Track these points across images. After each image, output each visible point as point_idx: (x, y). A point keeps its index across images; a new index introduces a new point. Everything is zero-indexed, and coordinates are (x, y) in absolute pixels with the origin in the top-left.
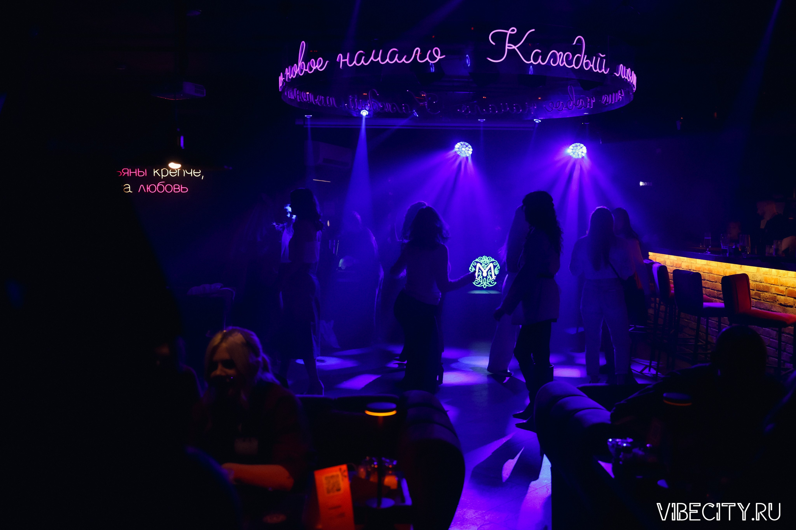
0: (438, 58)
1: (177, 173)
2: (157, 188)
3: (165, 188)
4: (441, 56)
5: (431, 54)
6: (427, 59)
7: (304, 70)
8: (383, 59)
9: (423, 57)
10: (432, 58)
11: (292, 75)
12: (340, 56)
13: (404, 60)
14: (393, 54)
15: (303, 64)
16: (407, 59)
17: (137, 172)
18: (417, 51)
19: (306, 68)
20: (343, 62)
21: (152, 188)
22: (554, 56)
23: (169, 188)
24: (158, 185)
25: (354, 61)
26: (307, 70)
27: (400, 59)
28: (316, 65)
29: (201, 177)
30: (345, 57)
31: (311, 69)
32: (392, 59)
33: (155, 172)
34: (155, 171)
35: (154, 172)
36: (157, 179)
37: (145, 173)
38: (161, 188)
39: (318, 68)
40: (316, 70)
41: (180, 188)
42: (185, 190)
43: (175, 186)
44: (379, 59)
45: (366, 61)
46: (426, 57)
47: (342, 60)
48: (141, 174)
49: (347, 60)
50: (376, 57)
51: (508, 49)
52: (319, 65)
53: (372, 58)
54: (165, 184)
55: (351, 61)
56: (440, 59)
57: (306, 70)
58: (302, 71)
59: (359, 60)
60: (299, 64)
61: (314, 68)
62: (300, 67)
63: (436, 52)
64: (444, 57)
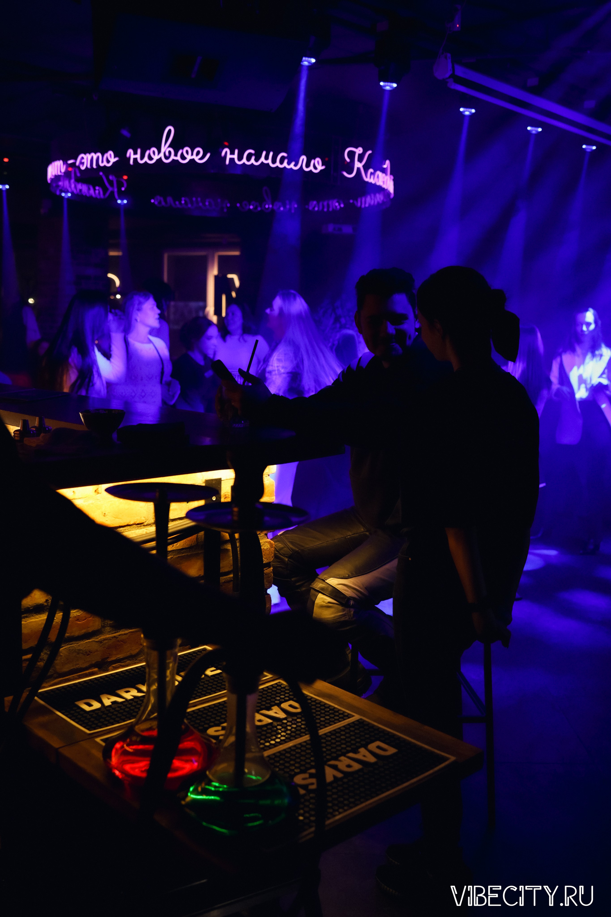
4: (321, 167)
5: (314, 164)
6: (311, 168)
7: (173, 157)
8: (274, 161)
9: (308, 165)
10: (315, 168)
11: (146, 159)
12: (226, 153)
13: (291, 166)
15: (170, 152)
16: (296, 165)
18: (302, 160)
19: (176, 155)
25: (243, 159)
26: (178, 158)
27: (289, 164)
28: (192, 155)
30: (232, 153)
31: (183, 157)
32: (281, 163)
39: (197, 159)
40: (192, 161)
44: (269, 161)
45: (257, 160)
46: (310, 166)
47: (229, 156)
49: (235, 157)
50: (267, 158)
51: (357, 167)
52: (197, 155)
53: (262, 159)
55: (240, 158)
56: (320, 170)
57: (176, 158)
58: (167, 158)
59: (248, 159)
60: (163, 150)
61: (189, 157)
62: (165, 153)
63: (318, 162)
64: (324, 168)
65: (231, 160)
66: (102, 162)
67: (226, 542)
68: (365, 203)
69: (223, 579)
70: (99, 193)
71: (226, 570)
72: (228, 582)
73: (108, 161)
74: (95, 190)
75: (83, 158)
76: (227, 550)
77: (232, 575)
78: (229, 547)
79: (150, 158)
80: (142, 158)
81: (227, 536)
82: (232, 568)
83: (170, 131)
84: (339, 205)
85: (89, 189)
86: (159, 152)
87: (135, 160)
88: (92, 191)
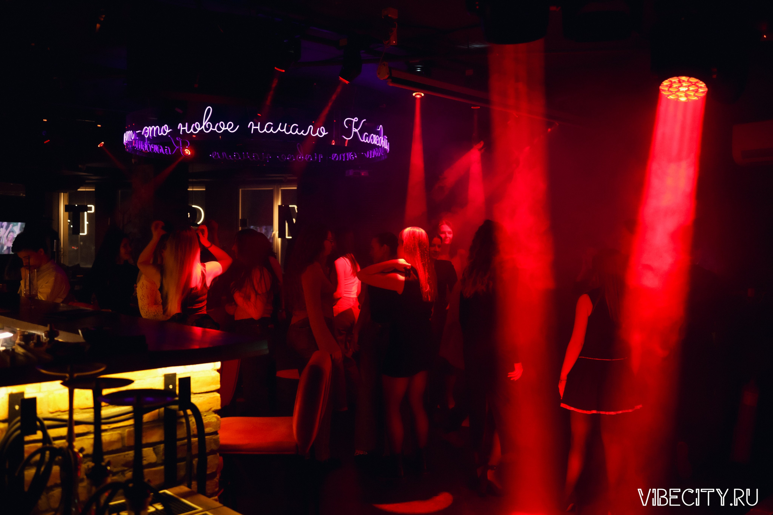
0: (324, 134)
4: (325, 133)
5: (319, 131)
6: (317, 134)
7: (211, 129)
8: (288, 130)
9: (314, 133)
10: (321, 134)
11: (192, 130)
12: (251, 124)
13: (302, 133)
15: (209, 125)
16: (305, 133)
18: (311, 128)
19: (214, 127)
20: (254, 129)
25: (264, 129)
26: (216, 129)
27: (299, 132)
28: (226, 127)
30: (256, 125)
31: (219, 129)
32: (294, 131)
39: (229, 130)
40: (226, 131)
44: (285, 130)
45: (274, 130)
46: (316, 133)
47: (253, 127)
49: (258, 127)
50: (282, 128)
51: (354, 132)
52: (229, 127)
53: (279, 129)
55: (262, 129)
56: (324, 135)
57: (213, 129)
58: (207, 129)
59: (268, 129)
60: (204, 124)
61: (223, 129)
62: (205, 126)
63: (322, 129)
64: (327, 133)
65: (256, 130)
66: (160, 133)
67: (181, 417)
68: (372, 155)
69: (179, 443)
70: (168, 151)
71: (182, 436)
72: (183, 445)
73: (164, 132)
74: (164, 149)
75: (146, 129)
76: (182, 423)
77: (186, 441)
78: (184, 420)
79: (195, 130)
80: (189, 129)
81: (182, 413)
82: (185, 436)
83: (209, 109)
84: (354, 156)
85: (160, 148)
86: (201, 125)
87: (184, 130)
88: (162, 150)
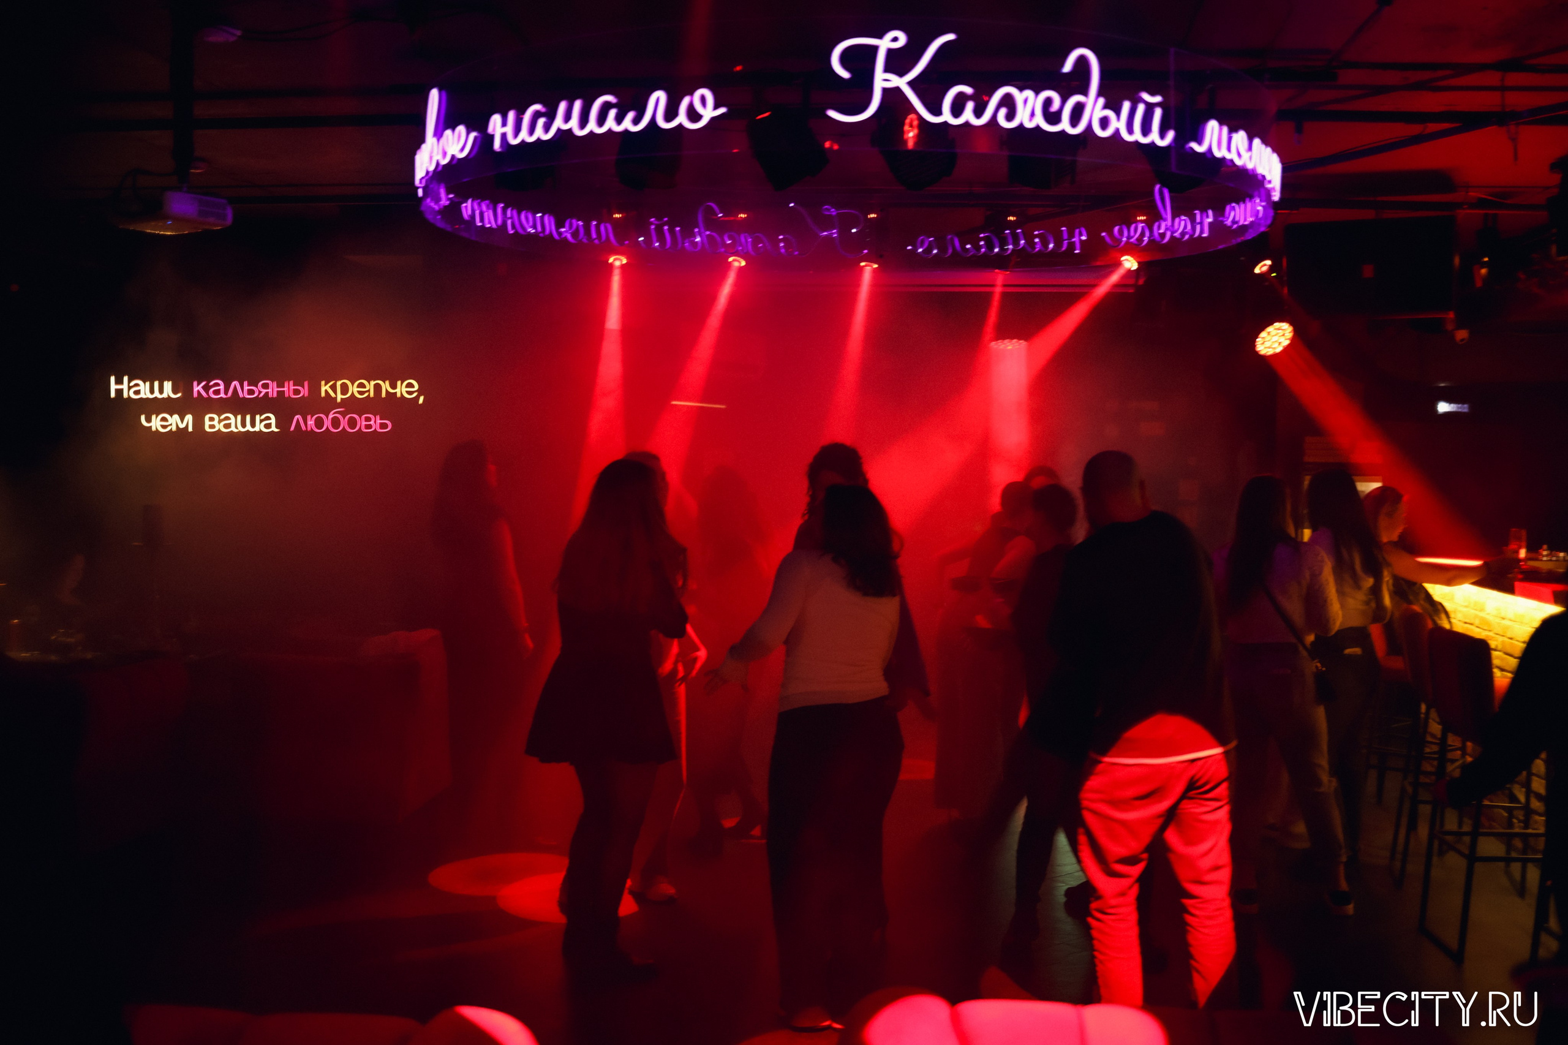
0: (708, 113)
1: (369, 391)
2: (327, 423)
3: (344, 423)
4: (716, 107)
5: (691, 105)
6: (683, 118)
8: (583, 122)
9: (670, 114)
10: (694, 116)
12: (495, 120)
13: (627, 123)
14: (605, 108)
16: (636, 121)
17: (289, 388)
18: (659, 98)
20: (502, 134)
21: (319, 423)
22: (1008, 102)
23: (352, 423)
24: (331, 416)
25: (522, 129)
27: (619, 120)
29: (417, 398)
30: (504, 123)
32: (601, 120)
33: (325, 388)
34: (326, 385)
35: (323, 389)
36: (330, 402)
37: (304, 392)
38: (336, 423)
39: (458, 150)
40: (454, 156)
41: (375, 422)
42: (385, 426)
43: (366, 417)
44: (574, 123)
45: (547, 129)
46: (679, 115)
47: (499, 130)
48: (296, 392)
49: (509, 128)
50: (567, 118)
51: (883, 88)
53: (558, 123)
54: (344, 414)
55: (518, 130)
56: (713, 119)
57: (438, 158)
59: (532, 128)
63: (703, 100)
64: (722, 110)
65: (504, 136)
